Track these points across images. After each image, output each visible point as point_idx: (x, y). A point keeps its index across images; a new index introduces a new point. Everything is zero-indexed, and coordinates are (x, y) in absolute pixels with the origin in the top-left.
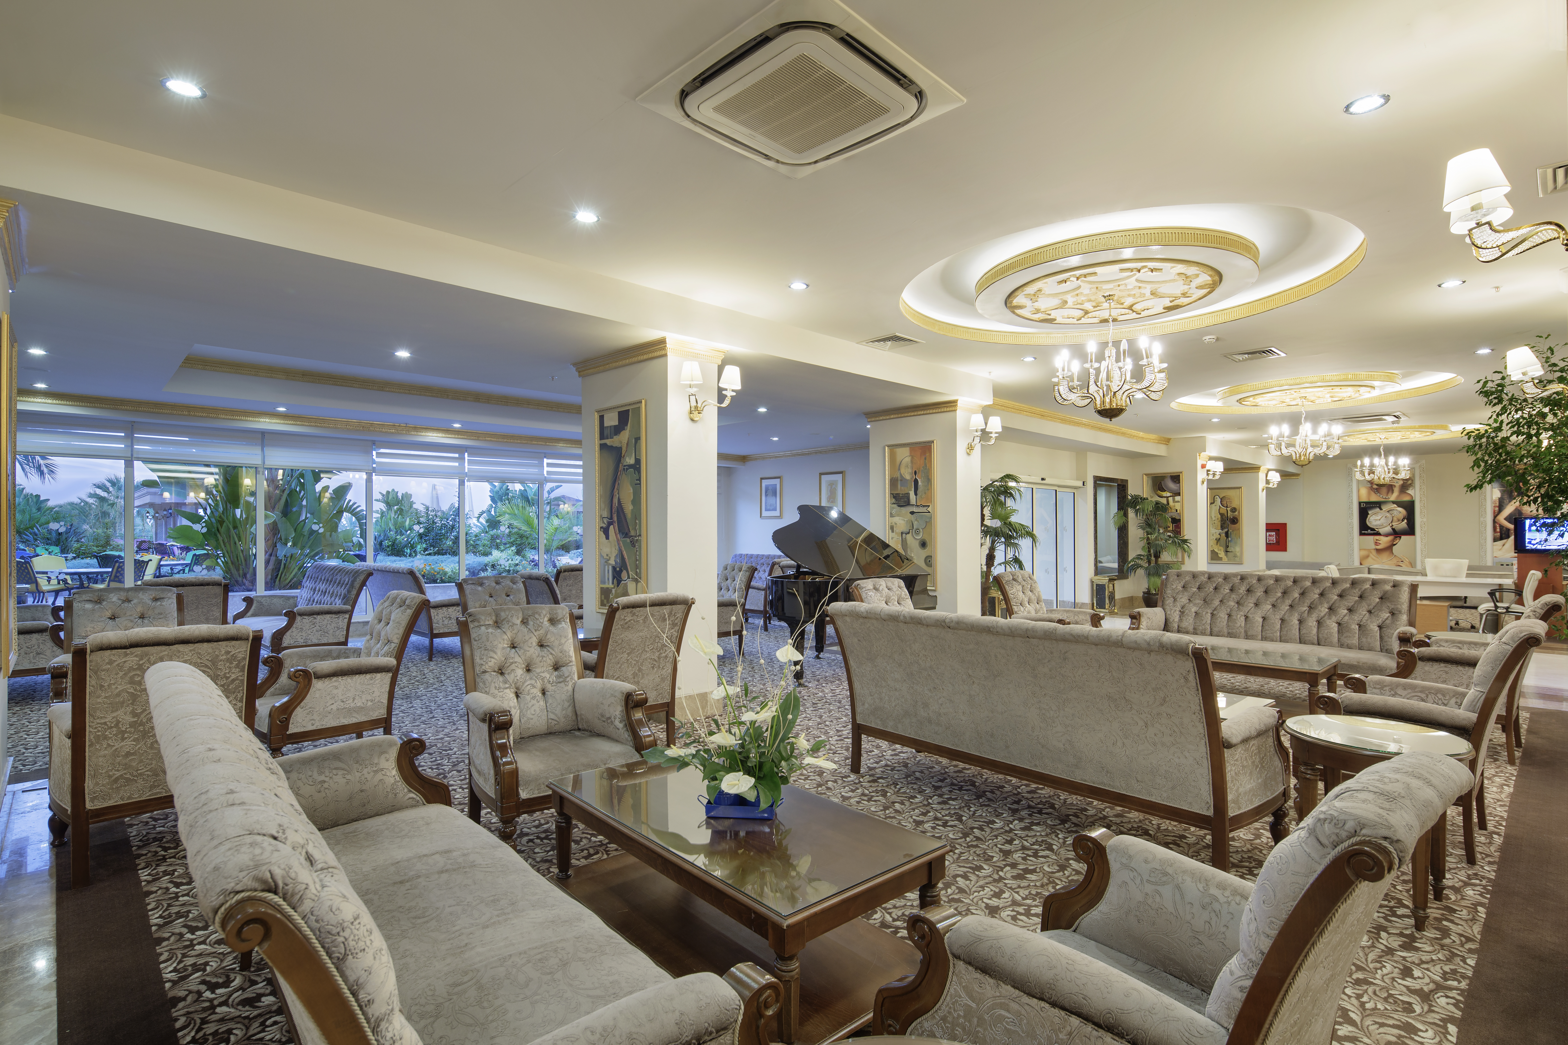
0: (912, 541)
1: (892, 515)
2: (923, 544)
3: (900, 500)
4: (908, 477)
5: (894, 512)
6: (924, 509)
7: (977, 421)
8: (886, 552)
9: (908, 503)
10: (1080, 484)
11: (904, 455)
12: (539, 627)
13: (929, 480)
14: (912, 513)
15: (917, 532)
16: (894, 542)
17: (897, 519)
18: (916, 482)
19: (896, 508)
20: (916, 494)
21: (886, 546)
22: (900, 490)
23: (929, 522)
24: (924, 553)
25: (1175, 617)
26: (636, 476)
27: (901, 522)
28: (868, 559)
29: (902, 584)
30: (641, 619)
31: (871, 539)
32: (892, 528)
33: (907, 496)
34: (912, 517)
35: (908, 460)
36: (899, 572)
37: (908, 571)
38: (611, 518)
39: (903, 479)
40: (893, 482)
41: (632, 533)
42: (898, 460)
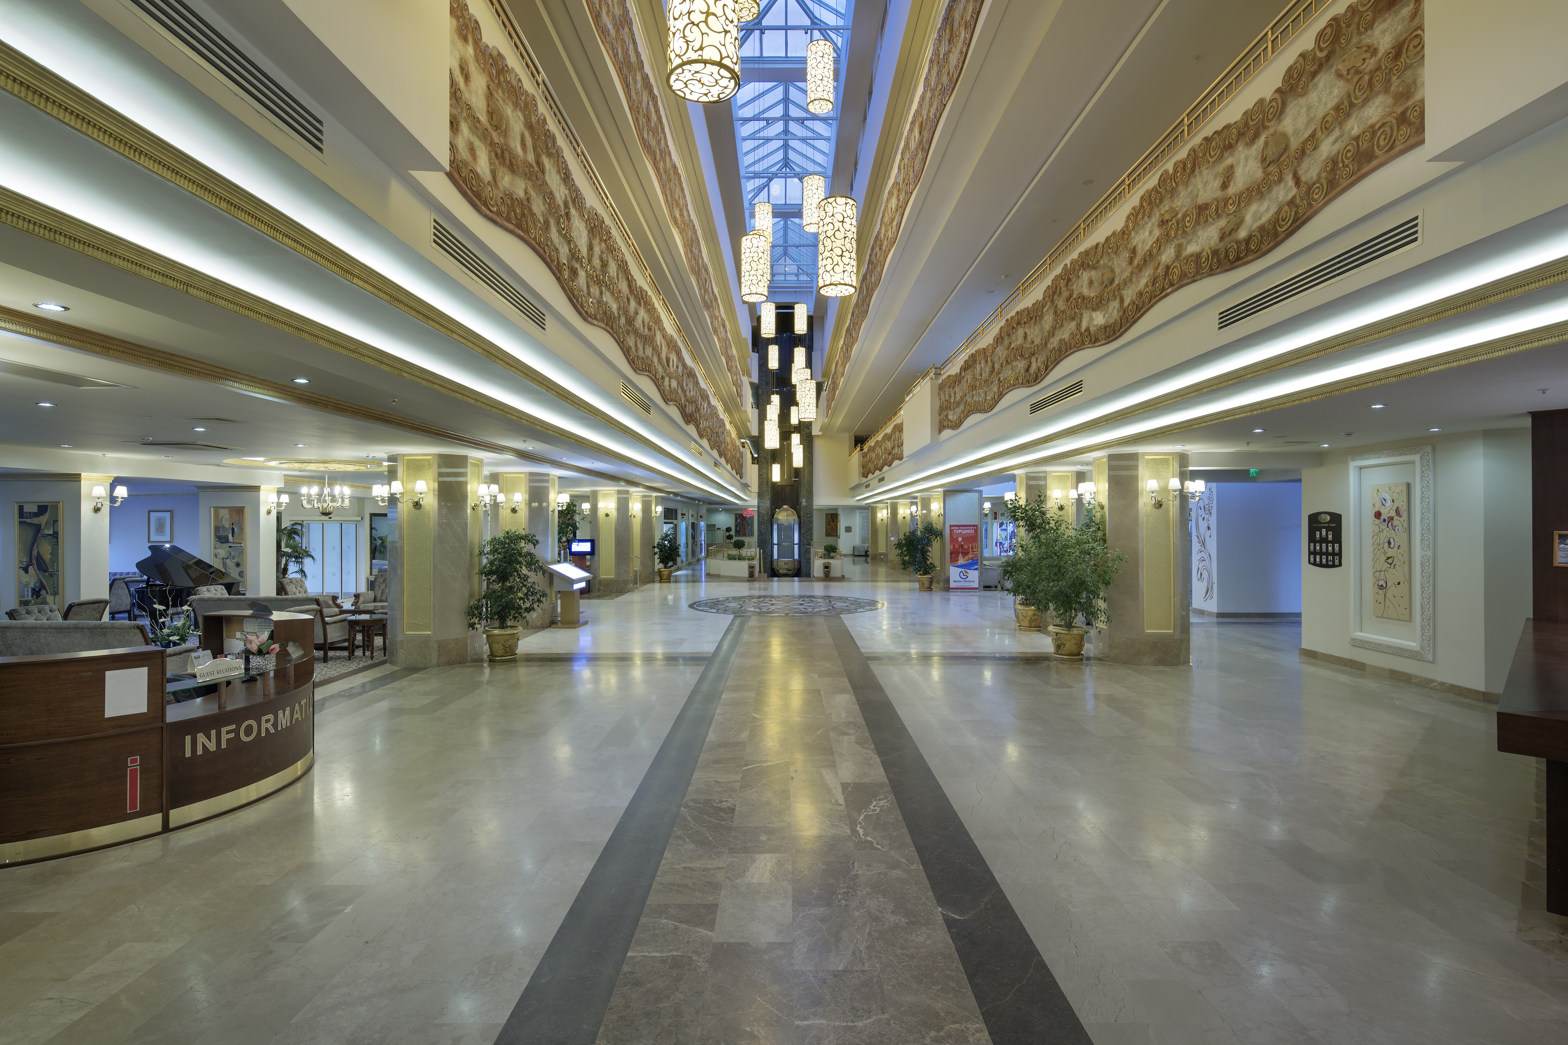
0: (230, 563)
1: (215, 548)
2: (238, 565)
3: (221, 539)
4: (227, 526)
5: (217, 546)
6: (239, 545)
7: (273, 498)
8: (211, 570)
9: (227, 541)
10: (360, 519)
11: (224, 514)
12: (46, 614)
13: (242, 529)
14: (230, 547)
15: (234, 558)
16: (217, 564)
17: (219, 551)
18: (233, 529)
19: (219, 544)
20: (233, 536)
21: (211, 567)
22: (222, 533)
23: (242, 552)
24: (238, 570)
25: (379, 595)
26: (55, 540)
27: (222, 552)
28: (198, 574)
29: (223, 587)
30: (83, 611)
31: (199, 563)
32: (216, 556)
33: (227, 537)
34: (231, 549)
35: (227, 516)
36: (221, 581)
37: (227, 580)
38: (31, 561)
39: (223, 527)
40: (217, 529)
41: (51, 570)
42: (221, 516)
